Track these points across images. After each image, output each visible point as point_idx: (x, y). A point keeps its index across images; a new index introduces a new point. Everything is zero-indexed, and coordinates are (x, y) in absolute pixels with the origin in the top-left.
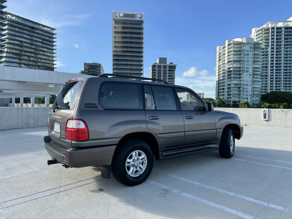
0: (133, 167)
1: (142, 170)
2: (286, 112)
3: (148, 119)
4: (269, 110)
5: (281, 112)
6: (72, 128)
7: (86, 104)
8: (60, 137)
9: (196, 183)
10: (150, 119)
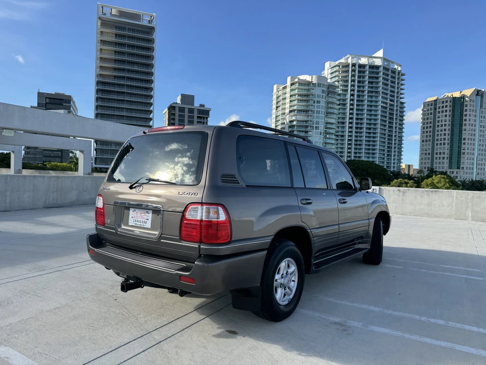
1: (292, 292)
2: (404, 192)
3: (300, 205)
5: (397, 192)
6: (201, 221)
7: (224, 176)
8: (160, 237)
9: (372, 308)
10: (302, 204)
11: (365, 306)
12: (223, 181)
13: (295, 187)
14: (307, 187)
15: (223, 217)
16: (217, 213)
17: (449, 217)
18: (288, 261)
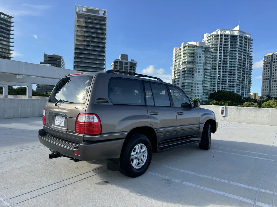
0: (136, 159)
1: (144, 162)
2: (240, 110)
3: (149, 115)
4: (226, 107)
5: (236, 109)
6: (85, 122)
7: (98, 99)
8: (67, 131)
9: (190, 173)
10: (151, 114)
11: (187, 172)
12: (98, 102)
13: (147, 105)
14: (156, 105)
15: (96, 120)
16: (93, 118)
17: (267, 124)
18: (141, 145)
